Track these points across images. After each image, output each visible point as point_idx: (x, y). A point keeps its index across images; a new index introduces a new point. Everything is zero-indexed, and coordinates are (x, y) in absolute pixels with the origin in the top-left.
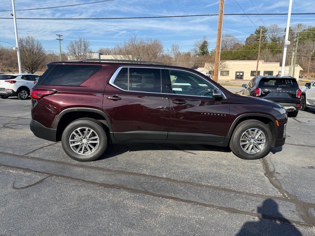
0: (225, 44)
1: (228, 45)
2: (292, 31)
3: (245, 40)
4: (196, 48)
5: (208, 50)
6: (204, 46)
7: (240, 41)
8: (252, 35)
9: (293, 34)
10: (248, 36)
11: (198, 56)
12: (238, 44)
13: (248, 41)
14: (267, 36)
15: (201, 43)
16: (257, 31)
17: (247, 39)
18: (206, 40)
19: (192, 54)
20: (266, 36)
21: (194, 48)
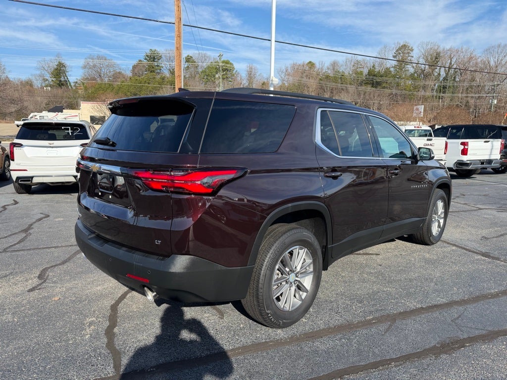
0: (99, 70)
1: (104, 74)
2: (195, 62)
3: (131, 68)
4: (43, 72)
5: (67, 79)
6: (59, 71)
7: (123, 70)
8: (140, 61)
9: (196, 67)
10: (135, 62)
11: (49, 88)
12: (120, 73)
13: (136, 71)
14: (163, 65)
15: (54, 65)
16: (147, 56)
17: (134, 67)
18: (63, 62)
19: (37, 84)
20: (161, 65)
21: (38, 72)
